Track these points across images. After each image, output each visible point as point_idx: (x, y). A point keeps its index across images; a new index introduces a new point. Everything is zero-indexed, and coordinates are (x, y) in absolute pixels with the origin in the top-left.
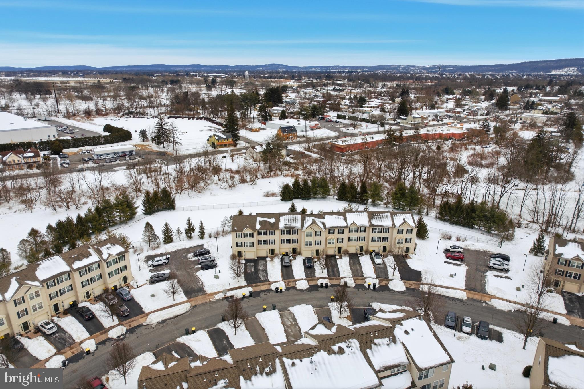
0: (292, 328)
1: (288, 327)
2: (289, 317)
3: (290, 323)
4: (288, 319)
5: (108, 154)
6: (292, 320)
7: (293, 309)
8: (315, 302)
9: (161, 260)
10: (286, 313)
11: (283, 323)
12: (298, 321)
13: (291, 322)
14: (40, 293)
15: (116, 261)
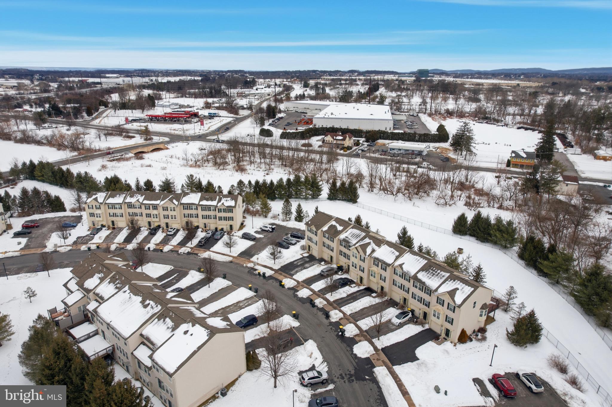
5: (400, 150)
9: (267, 227)
14: (176, 209)
15: (225, 211)
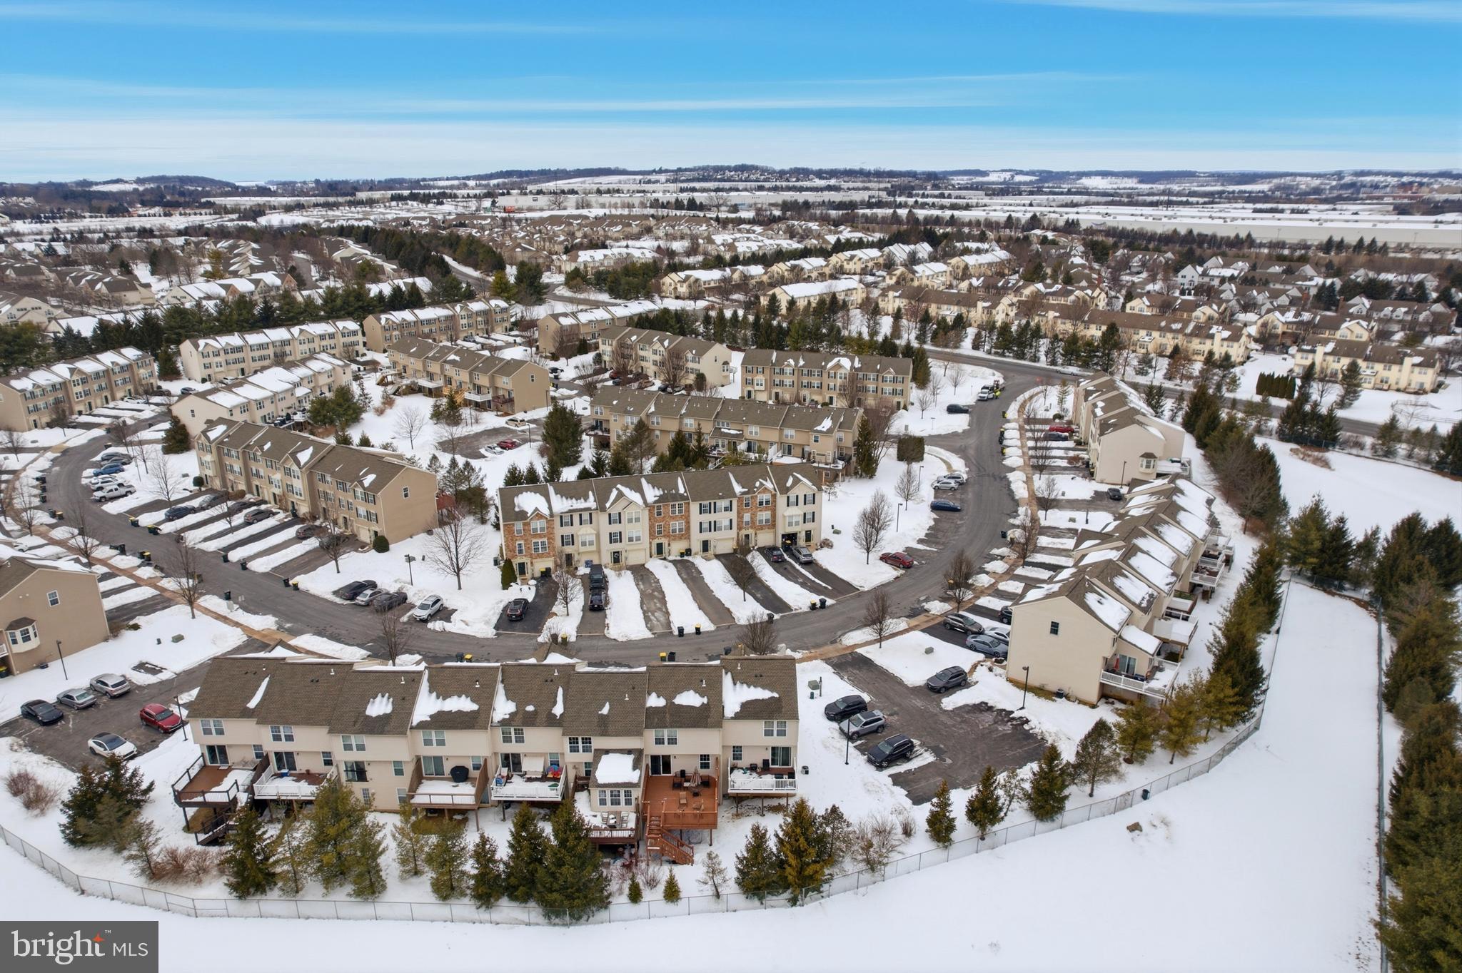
0: (653, 607)
1: (660, 609)
2: (655, 622)
3: (656, 614)
4: (658, 620)
6: (652, 618)
7: (648, 635)
8: (601, 643)
10: (660, 630)
11: (668, 613)
12: (642, 616)
13: (653, 615)
